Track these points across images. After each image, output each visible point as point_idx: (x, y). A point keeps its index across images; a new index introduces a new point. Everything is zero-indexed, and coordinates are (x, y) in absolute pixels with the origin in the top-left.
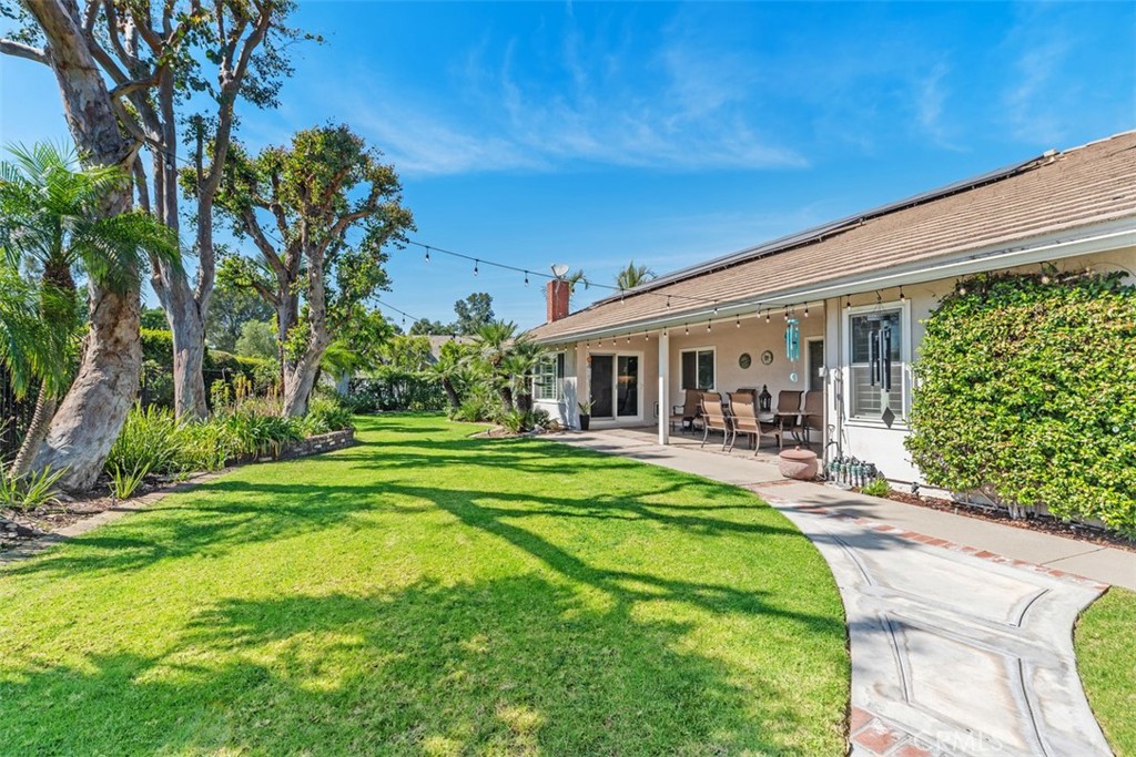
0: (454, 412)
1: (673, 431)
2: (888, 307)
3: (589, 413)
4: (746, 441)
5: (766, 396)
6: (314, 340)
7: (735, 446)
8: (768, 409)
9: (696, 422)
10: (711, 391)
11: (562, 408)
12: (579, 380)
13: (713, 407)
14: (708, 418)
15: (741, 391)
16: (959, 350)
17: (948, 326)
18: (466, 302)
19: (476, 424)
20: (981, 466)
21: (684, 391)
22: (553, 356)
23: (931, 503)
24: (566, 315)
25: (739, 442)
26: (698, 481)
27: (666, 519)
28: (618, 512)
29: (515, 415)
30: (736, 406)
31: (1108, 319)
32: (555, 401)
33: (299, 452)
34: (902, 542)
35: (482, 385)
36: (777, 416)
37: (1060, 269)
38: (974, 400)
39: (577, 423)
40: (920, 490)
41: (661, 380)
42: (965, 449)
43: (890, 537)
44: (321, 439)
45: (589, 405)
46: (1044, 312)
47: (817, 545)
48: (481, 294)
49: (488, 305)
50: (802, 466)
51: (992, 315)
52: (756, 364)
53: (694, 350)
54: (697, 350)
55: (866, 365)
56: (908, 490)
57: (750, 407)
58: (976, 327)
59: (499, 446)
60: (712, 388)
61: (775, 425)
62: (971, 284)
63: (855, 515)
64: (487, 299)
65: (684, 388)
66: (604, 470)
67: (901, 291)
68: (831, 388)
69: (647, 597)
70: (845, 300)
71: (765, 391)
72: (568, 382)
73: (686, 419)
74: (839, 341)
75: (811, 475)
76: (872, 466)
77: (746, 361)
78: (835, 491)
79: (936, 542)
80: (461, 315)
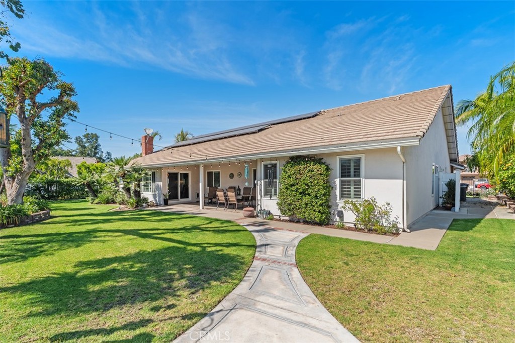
0: (93, 200)
1: (205, 204)
2: (274, 162)
3: (168, 198)
4: (232, 206)
5: (239, 190)
6: (26, 166)
7: (228, 208)
8: (240, 194)
9: (214, 200)
10: (219, 188)
11: (155, 196)
12: (163, 184)
13: (220, 194)
14: (219, 198)
15: (230, 188)
16: (289, 177)
17: (287, 170)
18: (82, 137)
19: (107, 205)
20: (293, 209)
21: (208, 188)
22: (150, 173)
23: (283, 221)
24: (152, 152)
25: (230, 207)
26: (217, 220)
27: (210, 231)
28: (194, 230)
29: (133, 200)
30: (229, 194)
31: (317, 170)
32: (151, 193)
33: (28, 222)
34: (274, 230)
35: (109, 186)
36: (243, 197)
37: (311, 156)
38: (292, 191)
39: (162, 202)
40: (281, 217)
41: (201, 184)
42: (290, 205)
43: (271, 229)
44: (38, 215)
45: (168, 195)
46: (306, 168)
47: (253, 233)
48: (92, 134)
49: (97, 140)
50: (250, 213)
51: (297, 167)
52: (236, 177)
53: (211, 171)
54: (213, 171)
55: (267, 180)
56: (278, 218)
57: (234, 194)
58: (293, 170)
59: (130, 214)
60: (219, 186)
61: (242, 200)
62: (292, 158)
63: (263, 225)
64: (96, 137)
65: (208, 186)
66: (182, 219)
67: (276, 159)
68: (258, 187)
69: (209, 247)
70: (262, 160)
71: (239, 187)
72: (158, 185)
73: (209, 199)
74: (261, 172)
75: (252, 215)
76: (269, 211)
77: (232, 176)
78: (259, 220)
79: (281, 229)
80: (79, 145)
